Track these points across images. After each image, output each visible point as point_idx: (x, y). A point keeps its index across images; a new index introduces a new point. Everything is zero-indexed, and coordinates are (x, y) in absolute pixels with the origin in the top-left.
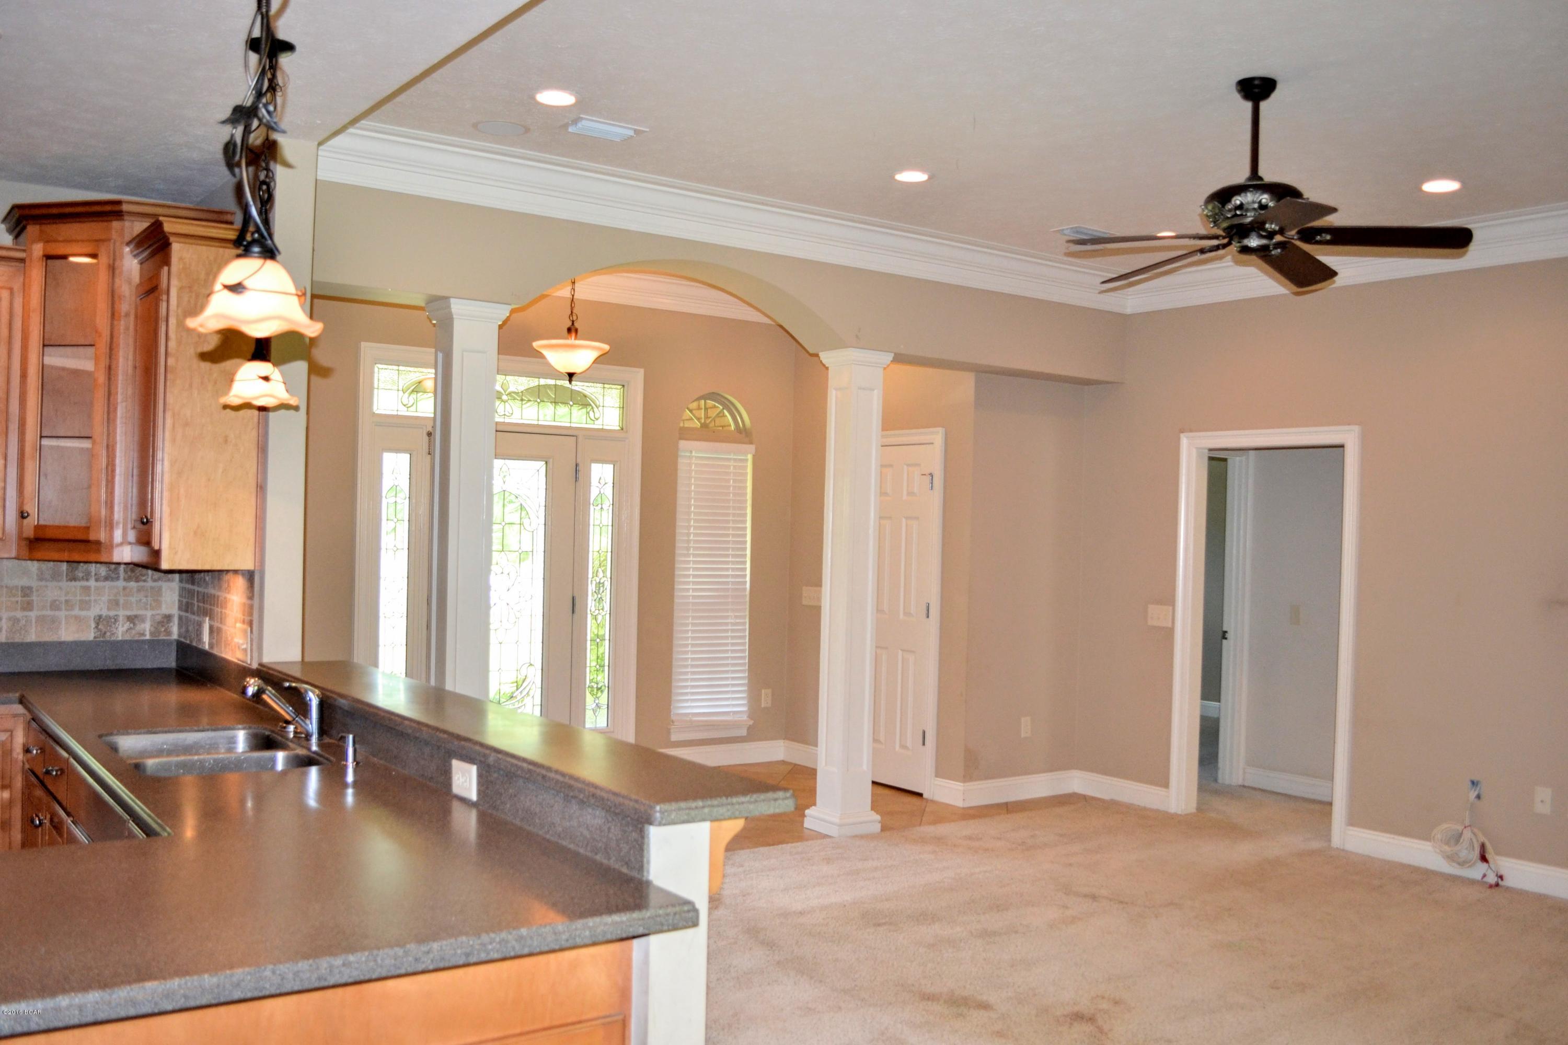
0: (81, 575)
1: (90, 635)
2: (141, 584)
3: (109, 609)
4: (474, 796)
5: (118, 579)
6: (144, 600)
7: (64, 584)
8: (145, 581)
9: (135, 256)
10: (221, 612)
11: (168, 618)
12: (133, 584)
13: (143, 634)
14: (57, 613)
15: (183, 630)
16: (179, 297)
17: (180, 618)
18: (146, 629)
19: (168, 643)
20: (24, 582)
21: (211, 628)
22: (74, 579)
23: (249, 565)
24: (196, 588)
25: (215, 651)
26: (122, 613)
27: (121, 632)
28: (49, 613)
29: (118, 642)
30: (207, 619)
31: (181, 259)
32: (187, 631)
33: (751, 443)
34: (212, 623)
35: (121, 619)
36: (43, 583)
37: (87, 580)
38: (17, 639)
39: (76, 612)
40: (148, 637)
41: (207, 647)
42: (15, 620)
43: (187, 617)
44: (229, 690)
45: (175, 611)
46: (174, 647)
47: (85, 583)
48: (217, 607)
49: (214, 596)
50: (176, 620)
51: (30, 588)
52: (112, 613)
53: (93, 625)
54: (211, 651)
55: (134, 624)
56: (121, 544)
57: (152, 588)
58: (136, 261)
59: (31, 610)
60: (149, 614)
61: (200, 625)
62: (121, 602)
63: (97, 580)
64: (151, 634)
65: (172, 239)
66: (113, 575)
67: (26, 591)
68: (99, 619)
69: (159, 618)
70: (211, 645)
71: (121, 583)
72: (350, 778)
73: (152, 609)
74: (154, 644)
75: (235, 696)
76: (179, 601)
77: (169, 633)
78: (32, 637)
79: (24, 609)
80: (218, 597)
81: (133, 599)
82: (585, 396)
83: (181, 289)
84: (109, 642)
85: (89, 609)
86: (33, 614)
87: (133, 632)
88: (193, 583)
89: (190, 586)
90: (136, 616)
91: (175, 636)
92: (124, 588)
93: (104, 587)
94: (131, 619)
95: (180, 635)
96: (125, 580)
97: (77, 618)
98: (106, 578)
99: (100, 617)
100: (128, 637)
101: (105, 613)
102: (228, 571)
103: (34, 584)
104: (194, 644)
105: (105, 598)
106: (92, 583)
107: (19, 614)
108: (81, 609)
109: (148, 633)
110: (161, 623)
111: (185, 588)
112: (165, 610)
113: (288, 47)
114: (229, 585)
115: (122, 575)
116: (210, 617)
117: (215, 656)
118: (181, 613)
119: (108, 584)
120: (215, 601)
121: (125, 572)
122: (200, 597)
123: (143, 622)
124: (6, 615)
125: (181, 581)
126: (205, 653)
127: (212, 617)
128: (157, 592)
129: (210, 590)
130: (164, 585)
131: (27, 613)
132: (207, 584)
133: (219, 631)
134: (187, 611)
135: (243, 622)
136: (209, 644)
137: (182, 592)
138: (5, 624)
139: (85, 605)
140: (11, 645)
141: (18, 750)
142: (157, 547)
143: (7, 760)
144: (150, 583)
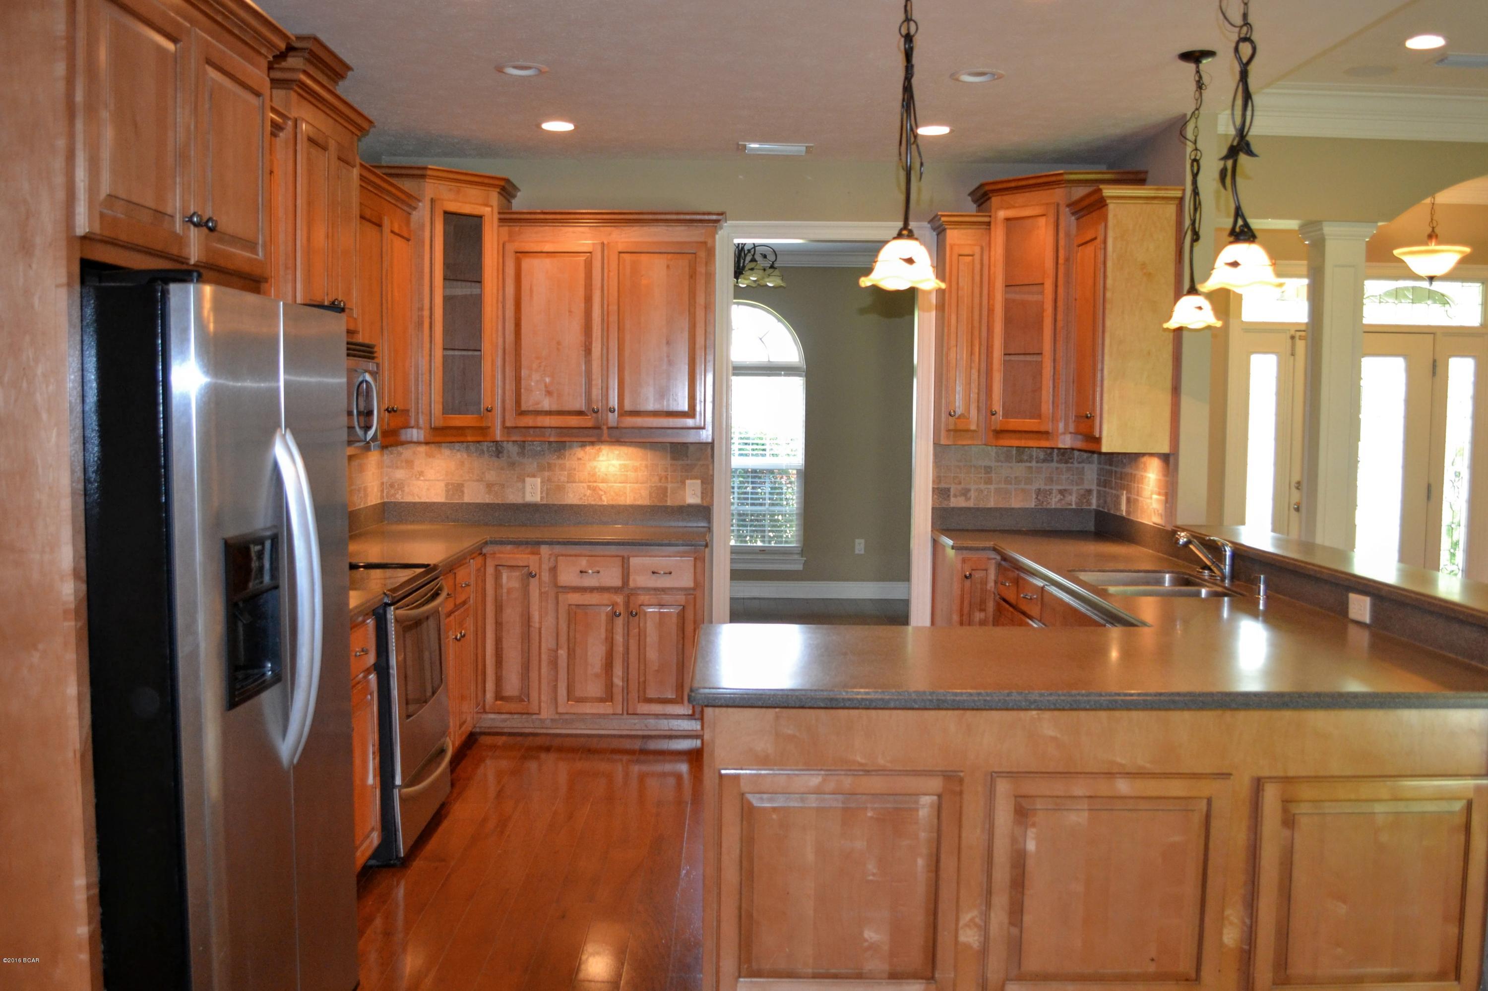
0: (1025, 458)
1: (1032, 504)
2: (1069, 465)
3: (1046, 484)
4: (1367, 619)
5: (1052, 461)
6: (1071, 477)
7: (1014, 464)
8: (1072, 463)
10: (1138, 487)
11: (1089, 491)
12: (1063, 466)
13: (1071, 504)
14: (1009, 486)
15: (1102, 501)
17: (1099, 492)
18: (1073, 500)
19: (1089, 511)
20: (987, 463)
21: (1128, 500)
22: (1021, 461)
23: (1166, 449)
24: (1114, 468)
25: (1131, 518)
26: (1056, 487)
27: (1054, 502)
28: (1003, 486)
29: (1051, 509)
30: (1125, 492)
31: (1115, 216)
32: (1105, 502)
34: (1129, 495)
35: (1054, 491)
36: (1000, 464)
37: (1030, 462)
38: (981, 505)
39: (1022, 486)
40: (1074, 507)
41: (1124, 514)
42: (980, 491)
43: (1105, 492)
44: (1143, 546)
45: (1094, 487)
46: (1093, 515)
47: (1028, 464)
48: (1134, 483)
49: (1131, 474)
50: (1095, 493)
51: (990, 467)
52: (1048, 487)
53: (1034, 496)
54: (1128, 517)
55: (1064, 496)
56: (1064, 433)
57: (1077, 468)
59: (991, 483)
60: (1075, 488)
61: (1118, 498)
62: (1055, 479)
63: (1037, 462)
64: (1077, 504)
65: (1108, 201)
66: (1049, 458)
67: (988, 470)
68: (1038, 492)
69: (1082, 492)
70: (1128, 512)
71: (1054, 464)
72: (1261, 607)
73: (1077, 484)
74: (1078, 512)
75: (1151, 551)
76: (1098, 479)
77: (1090, 504)
78: (991, 504)
79: (986, 483)
80: (1135, 475)
81: (1064, 477)
82: (1443, 295)
83: (1115, 239)
84: (1046, 509)
85: (1031, 483)
86: (992, 487)
87: (1063, 502)
88: (1111, 465)
89: (1108, 467)
90: (1065, 490)
91: (1094, 506)
92: (1057, 468)
93: (1042, 467)
94: (1062, 492)
95: (1098, 506)
96: (1057, 462)
97: (1023, 490)
98: (1044, 461)
99: (1039, 490)
100: (1059, 506)
101: (1043, 487)
102: (1144, 454)
103: (993, 464)
104: (1112, 512)
105: (1043, 475)
106: (1034, 464)
107: (982, 486)
108: (1026, 484)
109: (1073, 503)
110: (1083, 496)
111: (1103, 469)
112: (1087, 486)
113: (1210, 54)
114: (1145, 464)
115: (1055, 458)
116: (1127, 491)
117: (1132, 521)
118: (1098, 488)
119: (1045, 465)
120: (1132, 478)
121: (1058, 456)
122: (1119, 476)
123: (1071, 494)
124: (973, 487)
125: (1099, 463)
126: (1123, 518)
127: (1129, 491)
128: (1081, 472)
129: (1128, 470)
130: (1087, 466)
131: (989, 486)
132: (1124, 465)
133: (1136, 501)
134: (1105, 487)
135: (1159, 494)
136: (1126, 511)
137: (1101, 472)
138: (973, 494)
139: (1029, 481)
140: (978, 509)
141: (991, 585)
142: (1097, 436)
143: (984, 591)
144: (1076, 465)
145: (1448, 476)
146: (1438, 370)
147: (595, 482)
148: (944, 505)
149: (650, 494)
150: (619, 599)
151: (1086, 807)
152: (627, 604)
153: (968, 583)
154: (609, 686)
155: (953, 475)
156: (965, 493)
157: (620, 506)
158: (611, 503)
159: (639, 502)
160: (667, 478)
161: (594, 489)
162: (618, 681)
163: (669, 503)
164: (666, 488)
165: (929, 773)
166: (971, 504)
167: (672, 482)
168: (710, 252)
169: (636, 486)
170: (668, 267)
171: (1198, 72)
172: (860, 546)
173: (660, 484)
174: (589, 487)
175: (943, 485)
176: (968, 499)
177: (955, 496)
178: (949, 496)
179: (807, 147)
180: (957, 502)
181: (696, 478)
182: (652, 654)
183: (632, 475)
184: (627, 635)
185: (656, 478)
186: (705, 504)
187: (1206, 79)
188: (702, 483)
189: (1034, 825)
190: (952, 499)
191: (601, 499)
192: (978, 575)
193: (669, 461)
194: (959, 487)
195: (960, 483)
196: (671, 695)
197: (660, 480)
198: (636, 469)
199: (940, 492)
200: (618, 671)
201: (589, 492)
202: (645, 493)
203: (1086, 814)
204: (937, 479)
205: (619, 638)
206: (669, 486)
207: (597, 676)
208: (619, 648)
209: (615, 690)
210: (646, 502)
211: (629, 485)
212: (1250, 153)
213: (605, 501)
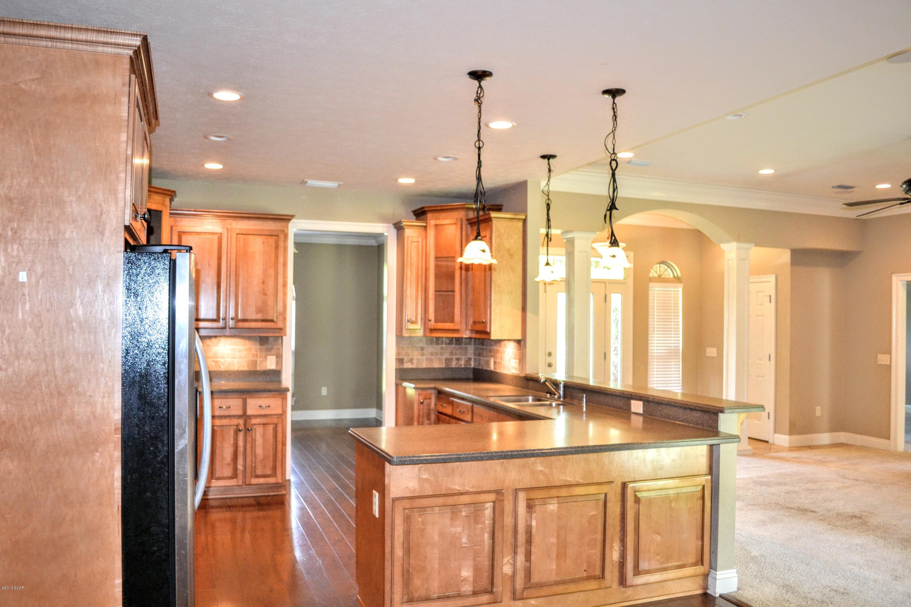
0: (440, 343)
1: (443, 366)
2: (461, 346)
4: (641, 412)
5: (453, 344)
6: (461, 352)
7: (435, 346)
10: (501, 356)
11: (470, 359)
12: (458, 346)
13: (461, 365)
14: (432, 357)
15: (477, 363)
16: (496, 240)
17: (475, 359)
18: (462, 363)
19: (469, 368)
20: (422, 346)
21: (495, 363)
22: (438, 344)
23: (519, 337)
24: (485, 347)
25: (498, 370)
26: (454, 357)
27: (454, 364)
28: (429, 357)
29: (452, 368)
31: (496, 226)
32: (479, 364)
33: (681, 283)
34: (495, 360)
35: (454, 359)
36: (428, 346)
38: (419, 366)
39: (439, 357)
40: (463, 366)
42: (418, 360)
43: (479, 359)
45: (472, 356)
46: (472, 370)
47: (441, 346)
48: (499, 354)
49: (497, 350)
50: (473, 360)
52: (451, 357)
53: (444, 362)
54: (495, 371)
55: (458, 361)
56: (466, 330)
57: (465, 347)
58: (470, 226)
60: (463, 357)
61: (488, 362)
62: (454, 353)
63: (446, 345)
65: (493, 219)
66: (451, 343)
67: (422, 349)
68: (446, 359)
69: (467, 359)
71: (454, 346)
72: (584, 409)
73: (464, 355)
74: (465, 369)
76: (474, 352)
77: (470, 365)
80: (499, 350)
81: (458, 352)
83: (496, 237)
84: (450, 368)
85: (443, 355)
86: (424, 357)
87: (458, 364)
88: (483, 345)
89: (481, 346)
90: (459, 358)
91: (472, 366)
92: (455, 348)
93: (448, 348)
94: (458, 359)
95: (475, 365)
96: (455, 344)
97: (439, 359)
98: (449, 344)
100: (456, 366)
101: (448, 357)
102: (504, 340)
103: (425, 346)
104: (485, 368)
105: (449, 351)
106: (444, 346)
107: (420, 357)
108: (441, 355)
110: (468, 361)
111: (478, 347)
112: (469, 356)
113: (553, 157)
114: (505, 345)
115: (454, 342)
116: (494, 358)
117: (497, 373)
118: (475, 357)
119: (449, 346)
120: (497, 351)
121: (455, 341)
122: (488, 350)
123: (462, 360)
124: (415, 357)
125: (475, 344)
126: (491, 372)
127: (495, 357)
128: (466, 349)
129: (495, 348)
130: (469, 346)
131: (423, 357)
132: (492, 346)
133: (499, 363)
134: (479, 356)
135: (515, 359)
136: (494, 368)
137: (476, 349)
138: (415, 361)
139: (442, 354)
140: (418, 369)
141: (433, 406)
142: (488, 331)
143: (429, 410)
144: (464, 346)
145: (612, 349)
146: (607, 299)
147: (217, 358)
148: (401, 367)
149: (248, 364)
150: (241, 422)
151: (556, 502)
152: (245, 424)
153: (422, 406)
154: (235, 469)
155: (405, 352)
156: (411, 361)
157: (231, 371)
158: (226, 369)
159: (242, 369)
160: (257, 355)
161: (216, 362)
162: (240, 467)
163: (258, 369)
164: (256, 361)
165: (489, 492)
166: (414, 366)
167: (260, 357)
168: (286, 236)
169: (240, 360)
170: (264, 242)
171: (549, 164)
172: (324, 391)
173: (253, 359)
174: (213, 361)
175: (401, 357)
176: (412, 364)
177: (406, 362)
178: (403, 362)
179: (339, 184)
180: (407, 365)
181: (273, 355)
182: (259, 451)
183: (237, 354)
184: (245, 441)
185: (251, 356)
186: (278, 369)
187: (552, 168)
188: (277, 357)
189: (535, 512)
190: (405, 364)
191: (220, 367)
192: (426, 402)
193: (258, 346)
194: (409, 358)
195: (408, 356)
196: (269, 472)
197: (253, 357)
198: (240, 351)
199: (400, 361)
200: (240, 461)
201: (213, 364)
202: (245, 364)
203: (556, 505)
204: (398, 354)
205: (241, 443)
206: (258, 360)
207: (229, 465)
208: (241, 449)
209: (238, 472)
210: (246, 369)
211: (236, 360)
212: (616, 209)
213: (223, 368)
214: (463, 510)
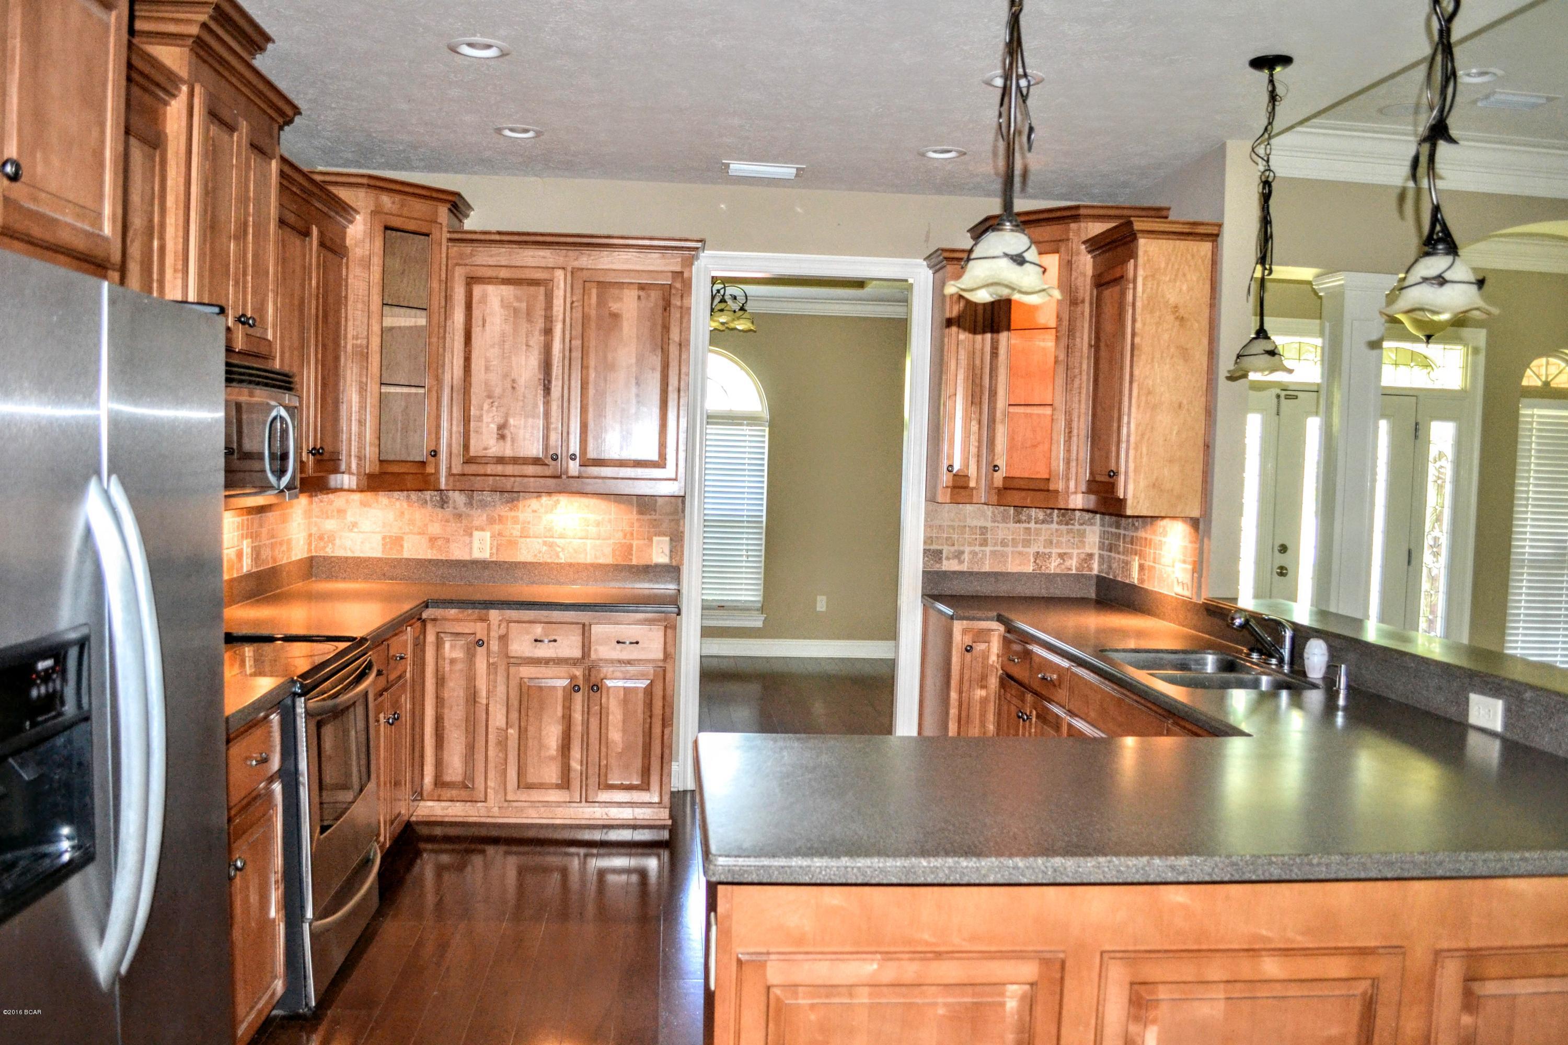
0: (1024, 518)
1: (1029, 568)
2: (1070, 527)
3: (1044, 547)
4: (1498, 727)
5: (1052, 522)
6: (1071, 539)
7: (1012, 525)
8: (1073, 524)
9: (1089, 252)
10: (1155, 553)
11: (1091, 556)
12: (1063, 527)
13: (1070, 569)
14: (1005, 549)
15: (1105, 566)
16: (1144, 284)
17: (1101, 556)
18: (1073, 565)
19: (1089, 577)
20: (981, 523)
21: (1141, 567)
22: (1019, 521)
23: (1196, 513)
24: (1122, 532)
25: (1146, 586)
26: (1055, 551)
27: (1053, 566)
28: (999, 548)
29: (1050, 574)
30: (1137, 558)
31: (1146, 252)
32: (1110, 567)
34: (1143, 562)
35: (1053, 555)
36: (996, 524)
37: (1029, 523)
38: (976, 569)
39: (1020, 549)
40: (1074, 572)
41: (1136, 582)
42: (974, 554)
43: (1109, 556)
44: (1163, 619)
45: (1096, 551)
46: (1094, 581)
47: (1027, 525)
48: (1150, 548)
49: (1146, 539)
50: (1096, 557)
51: (986, 528)
52: (1047, 551)
53: (1032, 560)
54: (1141, 585)
55: (1064, 560)
56: (1075, 493)
57: (1079, 529)
58: (1089, 256)
59: (986, 545)
60: (1075, 552)
61: (1127, 563)
62: (1055, 541)
63: (1036, 523)
64: (1077, 569)
65: (1139, 236)
66: (1048, 519)
67: (983, 530)
68: (1037, 556)
69: (1083, 556)
70: (1141, 580)
71: (1054, 526)
72: (1342, 702)
73: (1078, 548)
74: (1078, 577)
75: (1172, 625)
76: (1100, 542)
77: (1091, 569)
78: (986, 568)
79: (981, 545)
80: (1151, 540)
81: (1064, 540)
82: (1426, 358)
83: (1145, 278)
84: (1044, 574)
85: (1029, 547)
86: (988, 549)
87: (1063, 567)
88: (1118, 527)
89: (1114, 530)
90: (1065, 554)
91: (1095, 572)
92: (1057, 530)
93: (1041, 529)
94: (1061, 556)
95: (1100, 571)
96: (1057, 523)
97: (1020, 553)
98: (1043, 522)
99: (1038, 553)
100: (1058, 571)
101: (1041, 550)
103: (989, 524)
104: (1120, 579)
105: (1042, 538)
106: (1032, 525)
107: (977, 549)
108: (1024, 546)
109: (1074, 568)
110: (1085, 560)
111: (1108, 532)
112: (1088, 550)
113: (1286, 60)
114: (1164, 528)
115: (1055, 518)
116: (1140, 556)
117: (1146, 590)
118: (1102, 552)
119: (1044, 526)
120: (1147, 542)
121: (1058, 517)
122: (1128, 539)
123: (1071, 558)
124: (967, 549)
125: (1103, 525)
126: (1132, 587)
128: (1082, 534)
129: (1141, 534)
130: (1088, 528)
131: (983, 548)
132: (1137, 529)
133: (1152, 568)
134: (1110, 551)
135: (1184, 562)
136: (1138, 579)
137: (1103, 535)
138: (966, 556)
139: (1027, 543)
140: (971, 573)
141: (993, 659)
142: (1122, 497)
143: (985, 665)
144: (1077, 527)
145: (1428, 541)
146: (1420, 433)
147: (552, 537)
148: (936, 567)
149: (614, 550)
150: (578, 672)
151: (1222, 996)
152: (587, 678)
153: (968, 655)
154: (566, 770)
155: (945, 536)
156: (958, 555)
157: (578, 564)
158: (569, 561)
159: (601, 561)
160: (632, 534)
161: (551, 545)
162: (575, 765)
163: (634, 562)
164: (631, 546)
166: (964, 568)
167: (638, 539)
168: (687, 285)
169: (598, 542)
170: (639, 297)
171: (1271, 81)
172: (821, 604)
173: (624, 541)
174: (545, 543)
175: (934, 547)
176: (961, 562)
177: (948, 559)
178: (941, 559)
179: (797, 169)
180: (949, 565)
181: (664, 535)
182: (615, 736)
183: (593, 530)
184: (587, 712)
185: (620, 535)
186: (674, 564)
188: (671, 540)
189: (1154, 1021)
190: (945, 562)
191: (558, 556)
192: (980, 647)
193: (634, 516)
194: (952, 549)
195: (953, 545)
196: (636, 782)
197: (625, 537)
198: (598, 524)
199: (932, 554)
200: (576, 753)
201: (544, 549)
202: (608, 550)
203: (1221, 1005)
204: (928, 540)
205: (577, 717)
206: (635, 543)
207: (552, 758)
208: (578, 728)
209: (572, 775)
210: (609, 560)
211: (589, 542)
212: (1451, 140)
213: (563, 558)
214: (940, 1000)
